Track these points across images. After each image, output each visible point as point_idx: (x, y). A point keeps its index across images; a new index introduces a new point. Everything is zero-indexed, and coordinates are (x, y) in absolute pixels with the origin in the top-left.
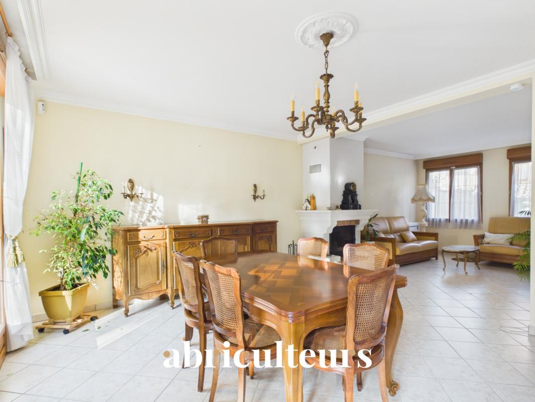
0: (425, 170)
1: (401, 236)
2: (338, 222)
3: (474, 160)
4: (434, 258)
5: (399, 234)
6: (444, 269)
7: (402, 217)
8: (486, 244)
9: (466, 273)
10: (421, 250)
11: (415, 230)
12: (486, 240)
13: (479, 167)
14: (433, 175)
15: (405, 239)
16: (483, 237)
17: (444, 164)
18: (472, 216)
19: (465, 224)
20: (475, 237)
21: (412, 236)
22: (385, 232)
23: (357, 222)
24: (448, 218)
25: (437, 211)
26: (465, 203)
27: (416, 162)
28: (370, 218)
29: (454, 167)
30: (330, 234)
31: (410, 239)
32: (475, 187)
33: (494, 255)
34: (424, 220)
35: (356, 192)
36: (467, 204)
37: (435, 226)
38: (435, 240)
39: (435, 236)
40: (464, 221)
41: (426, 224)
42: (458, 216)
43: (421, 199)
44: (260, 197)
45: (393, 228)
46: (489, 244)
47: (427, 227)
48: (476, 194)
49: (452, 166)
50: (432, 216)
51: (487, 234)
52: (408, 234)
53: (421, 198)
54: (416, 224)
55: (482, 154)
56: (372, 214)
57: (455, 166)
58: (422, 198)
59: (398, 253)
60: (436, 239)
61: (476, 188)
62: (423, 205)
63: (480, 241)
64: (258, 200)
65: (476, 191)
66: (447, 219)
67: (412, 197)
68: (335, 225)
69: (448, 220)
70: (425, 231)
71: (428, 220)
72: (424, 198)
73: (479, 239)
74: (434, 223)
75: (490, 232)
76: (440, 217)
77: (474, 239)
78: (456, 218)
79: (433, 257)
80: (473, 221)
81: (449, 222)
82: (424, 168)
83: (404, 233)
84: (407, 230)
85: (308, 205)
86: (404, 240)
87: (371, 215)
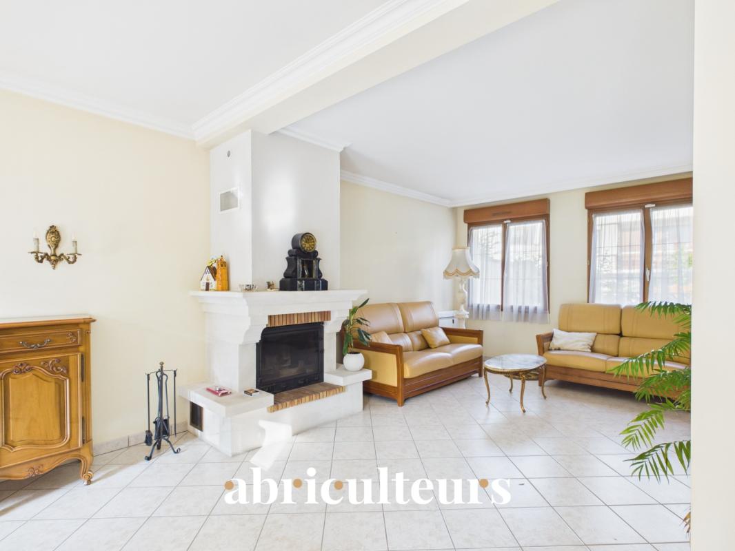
0: (466, 225)
1: (423, 337)
2: (270, 317)
3: (537, 210)
4: (477, 375)
5: (419, 332)
6: (487, 403)
7: (429, 303)
8: (555, 350)
9: (524, 411)
10: (452, 363)
11: (448, 324)
12: (555, 343)
13: (544, 221)
14: (479, 232)
15: (430, 343)
16: (550, 337)
17: (494, 215)
18: (535, 301)
19: (525, 314)
20: (538, 337)
21: (441, 336)
22: (392, 332)
23: (326, 315)
24: (500, 304)
25: (485, 293)
26: (524, 280)
27: (454, 210)
28: (351, 308)
29: (509, 221)
30: (257, 344)
31: (437, 343)
32: (539, 257)
33: (567, 370)
34: (462, 307)
35: (316, 253)
36: (527, 281)
37: (480, 316)
38: (479, 344)
39: (477, 335)
40: (523, 310)
41: (466, 314)
42: (514, 301)
43: (457, 273)
44: (68, 260)
45: (410, 324)
46: (559, 349)
47: (467, 320)
48: (541, 267)
49: (506, 220)
50: (477, 300)
51: (557, 333)
52: (434, 333)
53: (457, 271)
54: (451, 313)
55: (549, 200)
56: (355, 299)
57: (510, 219)
58: (460, 272)
59: (407, 375)
60: (480, 342)
61: (541, 259)
62: (461, 282)
63: (546, 344)
64: (63, 265)
65: (541, 262)
66: (499, 306)
67: (444, 269)
68: (265, 323)
69: (501, 308)
70: (464, 328)
71: (470, 308)
72: (463, 270)
73: (544, 342)
74: (479, 312)
75: (560, 329)
76: (489, 303)
77: (538, 341)
78: (511, 304)
79: (475, 372)
80: (536, 309)
81: (502, 310)
82: (465, 221)
83: (428, 330)
84: (435, 325)
85: (211, 280)
86: (427, 346)
87: (353, 302)
